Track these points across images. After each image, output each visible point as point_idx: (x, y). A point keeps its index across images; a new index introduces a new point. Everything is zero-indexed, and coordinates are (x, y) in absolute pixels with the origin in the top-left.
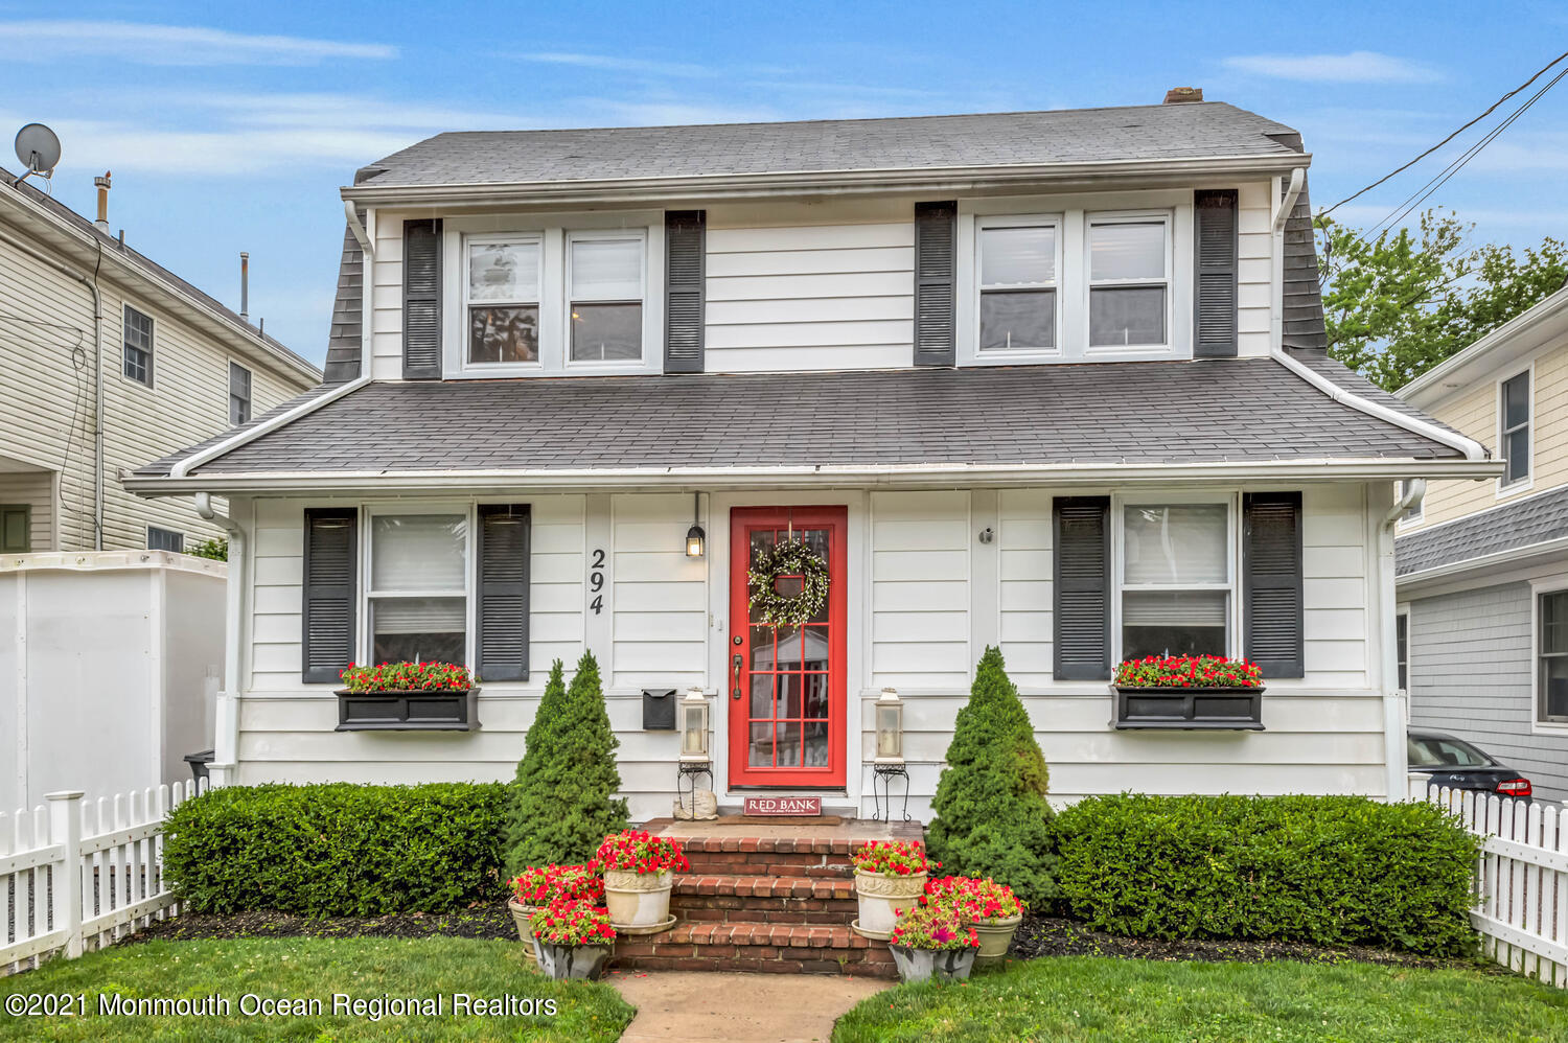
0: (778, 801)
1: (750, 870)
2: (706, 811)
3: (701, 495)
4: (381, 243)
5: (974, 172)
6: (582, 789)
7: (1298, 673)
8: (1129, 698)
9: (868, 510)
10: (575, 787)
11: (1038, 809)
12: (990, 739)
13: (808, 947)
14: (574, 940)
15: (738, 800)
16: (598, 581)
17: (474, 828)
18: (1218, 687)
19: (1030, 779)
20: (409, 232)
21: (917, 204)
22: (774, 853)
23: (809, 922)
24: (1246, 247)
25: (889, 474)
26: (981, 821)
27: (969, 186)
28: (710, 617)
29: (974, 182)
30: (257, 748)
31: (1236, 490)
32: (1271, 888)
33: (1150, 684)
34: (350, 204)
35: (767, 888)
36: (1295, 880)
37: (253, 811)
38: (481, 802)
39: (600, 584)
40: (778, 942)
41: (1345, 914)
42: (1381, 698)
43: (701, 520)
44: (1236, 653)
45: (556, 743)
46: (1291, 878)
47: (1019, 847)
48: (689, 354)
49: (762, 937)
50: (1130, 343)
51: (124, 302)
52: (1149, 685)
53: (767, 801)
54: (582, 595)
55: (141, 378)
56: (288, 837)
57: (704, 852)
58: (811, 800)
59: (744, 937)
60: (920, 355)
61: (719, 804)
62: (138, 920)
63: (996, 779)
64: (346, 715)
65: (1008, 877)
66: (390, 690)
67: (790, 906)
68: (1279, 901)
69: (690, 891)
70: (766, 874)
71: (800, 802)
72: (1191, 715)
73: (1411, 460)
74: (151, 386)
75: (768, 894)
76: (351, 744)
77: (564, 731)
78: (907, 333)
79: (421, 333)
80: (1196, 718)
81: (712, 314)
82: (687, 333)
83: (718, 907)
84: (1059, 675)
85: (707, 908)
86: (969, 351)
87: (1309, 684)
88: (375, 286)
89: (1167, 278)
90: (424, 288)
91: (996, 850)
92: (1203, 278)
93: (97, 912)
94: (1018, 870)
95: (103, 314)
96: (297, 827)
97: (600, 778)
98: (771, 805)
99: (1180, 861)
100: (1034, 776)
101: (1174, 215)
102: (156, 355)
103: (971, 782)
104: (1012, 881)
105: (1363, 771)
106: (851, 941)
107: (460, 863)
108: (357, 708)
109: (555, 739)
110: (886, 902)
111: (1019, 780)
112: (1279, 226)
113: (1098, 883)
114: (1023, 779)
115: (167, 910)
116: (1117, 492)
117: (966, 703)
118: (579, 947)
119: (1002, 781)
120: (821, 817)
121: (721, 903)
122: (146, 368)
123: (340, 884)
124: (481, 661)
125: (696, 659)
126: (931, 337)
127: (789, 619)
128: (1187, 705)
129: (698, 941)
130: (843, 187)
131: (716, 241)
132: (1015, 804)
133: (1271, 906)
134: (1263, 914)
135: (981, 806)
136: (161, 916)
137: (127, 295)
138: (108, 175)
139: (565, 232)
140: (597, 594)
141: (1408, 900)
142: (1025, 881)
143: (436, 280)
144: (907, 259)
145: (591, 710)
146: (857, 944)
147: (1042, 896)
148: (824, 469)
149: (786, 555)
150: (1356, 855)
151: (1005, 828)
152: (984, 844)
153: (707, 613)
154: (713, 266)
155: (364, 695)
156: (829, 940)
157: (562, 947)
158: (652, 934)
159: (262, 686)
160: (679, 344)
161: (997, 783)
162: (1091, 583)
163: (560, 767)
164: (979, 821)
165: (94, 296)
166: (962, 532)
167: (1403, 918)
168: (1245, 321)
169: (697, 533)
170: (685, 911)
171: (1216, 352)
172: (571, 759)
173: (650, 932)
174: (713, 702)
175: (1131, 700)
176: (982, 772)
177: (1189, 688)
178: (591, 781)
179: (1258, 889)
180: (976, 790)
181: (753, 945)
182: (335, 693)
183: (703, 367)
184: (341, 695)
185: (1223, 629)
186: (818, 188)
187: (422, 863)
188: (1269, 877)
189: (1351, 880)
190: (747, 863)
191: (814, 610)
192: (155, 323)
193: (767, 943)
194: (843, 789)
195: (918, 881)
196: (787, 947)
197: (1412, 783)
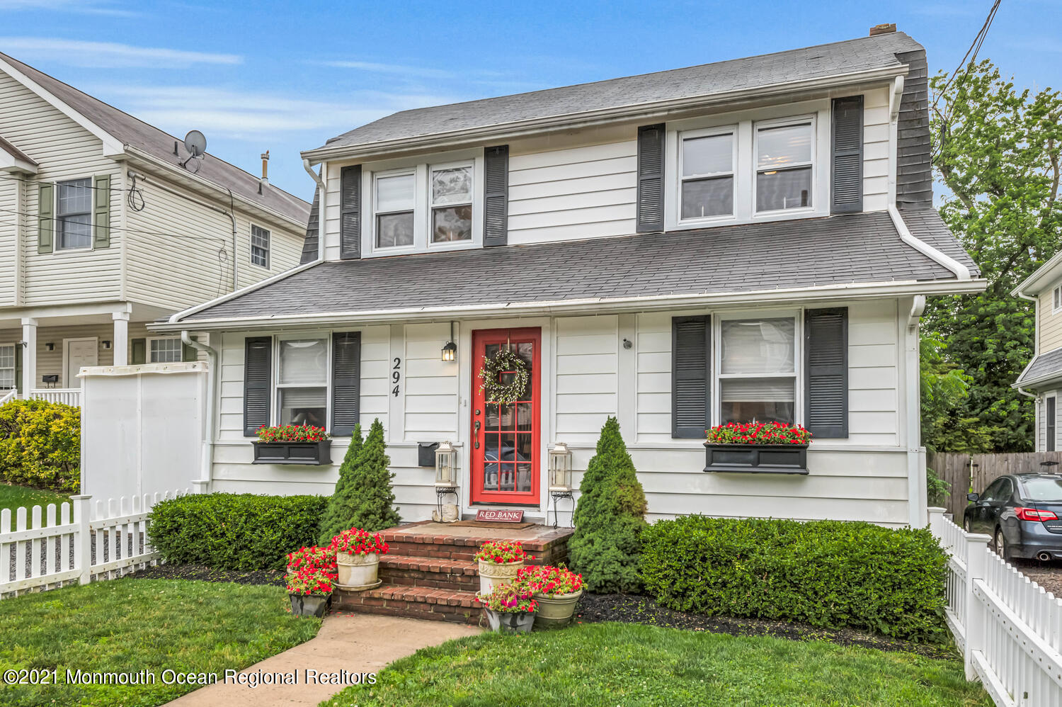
0: (497, 512)
1: (440, 555)
2: (450, 517)
3: (455, 323)
4: (330, 182)
5: (667, 103)
6: (363, 502)
7: (844, 435)
8: (714, 451)
9: (555, 329)
10: (358, 500)
11: (630, 524)
12: (602, 477)
13: (447, 605)
14: (303, 592)
15: (474, 511)
16: (397, 377)
17: (299, 522)
18: (775, 444)
19: (626, 504)
20: (344, 175)
21: (639, 128)
22: (454, 545)
23: (462, 589)
24: (869, 135)
25: (549, 307)
26: (592, 530)
27: (666, 113)
28: (460, 398)
29: (669, 110)
30: (222, 473)
31: (800, 308)
32: (778, 585)
33: (728, 441)
34: (307, 161)
35: (437, 567)
36: (795, 580)
37: (186, 508)
38: (305, 508)
39: (398, 378)
40: (430, 601)
41: (835, 606)
42: (906, 453)
43: (455, 338)
44: (800, 420)
45: (352, 474)
46: (792, 579)
47: (613, 549)
48: (497, 235)
49: (421, 597)
50: (787, 207)
51: (251, 223)
52: (726, 442)
53: (490, 512)
54: (388, 385)
55: (264, 264)
56: (204, 524)
57: (414, 543)
58: (517, 512)
59: (410, 596)
60: (641, 225)
61: (464, 513)
62: (137, 566)
63: (603, 503)
64: (258, 455)
65: (603, 568)
66: (279, 441)
67: (451, 579)
68: (783, 594)
69: (394, 566)
70: (449, 558)
71: (511, 513)
72: (756, 463)
73: (915, 282)
74: (269, 269)
75: (438, 571)
76: (265, 471)
77: (356, 467)
78: (632, 212)
79: (350, 232)
80: (760, 465)
81: (513, 209)
82: (497, 222)
83: (410, 577)
84: (676, 435)
85: (404, 577)
86: (673, 220)
87: (854, 442)
88: (326, 207)
89: (812, 162)
90: (351, 206)
91: (596, 550)
92: (836, 160)
93: (106, 560)
94: (610, 563)
95: (237, 230)
96: (209, 518)
97: (375, 495)
98: (493, 514)
99: (716, 563)
100: (628, 502)
101: (817, 117)
102: (271, 251)
103: (588, 504)
104: (605, 570)
105: (893, 505)
106: (472, 603)
107: (295, 543)
108: (265, 451)
109: (351, 472)
110: (490, 580)
111: (617, 504)
112: (893, 118)
113: (661, 575)
114: (621, 504)
115: (159, 560)
116: (715, 312)
117: (595, 453)
118: (306, 596)
119: (607, 504)
120: (523, 523)
121: (412, 575)
122: (266, 259)
123: (230, 552)
124: (334, 424)
125: (449, 424)
126: (647, 214)
127: (506, 399)
128: (752, 456)
129: (385, 597)
130: (585, 122)
131: (515, 163)
132: (615, 520)
133: (777, 597)
134: (772, 602)
135: (593, 520)
136: (154, 563)
137: (252, 218)
138: (268, 152)
139: (428, 166)
140: (396, 385)
141: (882, 600)
142: (615, 570)
143: (358, 201)
144: (633, 164)
145: (373, 455)
146: (476, 605)
147: (627, 581)
148: (512, 305)
149: (503, 359)
150: (841, 565)
151: (606, 536)
152: (590, 546)
153: (458, 395)
154: (513, 179)
155: (265, 443)
156: (459, 601)
157: (295, 596)
158: (359, 592)
159: (226, 438)
160: (493, 229)
161: (603, 506)
162: (697, 374)
163: (351, 488)
164: (591, 530)
165: (233, 221)
166: (612, 341)
167: (879, 611)
168: (868, 187)
169: (452, 347)
170: (393, 578)
171: (846, 210)
172: (358, 484)
173: (357, 590)
174: (460, 450)
175: (715, 452)
176: (595, 498)
177: (754, 445)
178: (368, 497)
179: (768, 585)
180: (591, 510)
181: (415, 602)
182: (252, 442)
183: (507, 242)
184: (255, 443)
185: (793, 403)
186: (569, 124)
187: (272, 541)
188: (775, 577)
189: (838, 582)
190: (438, 551)
191: (520, 393)
192: (271, 233)
193: (424, 601)
194: (538, 506)
195: (512, 568)
196: (435, 604)
197: (931, 514)
